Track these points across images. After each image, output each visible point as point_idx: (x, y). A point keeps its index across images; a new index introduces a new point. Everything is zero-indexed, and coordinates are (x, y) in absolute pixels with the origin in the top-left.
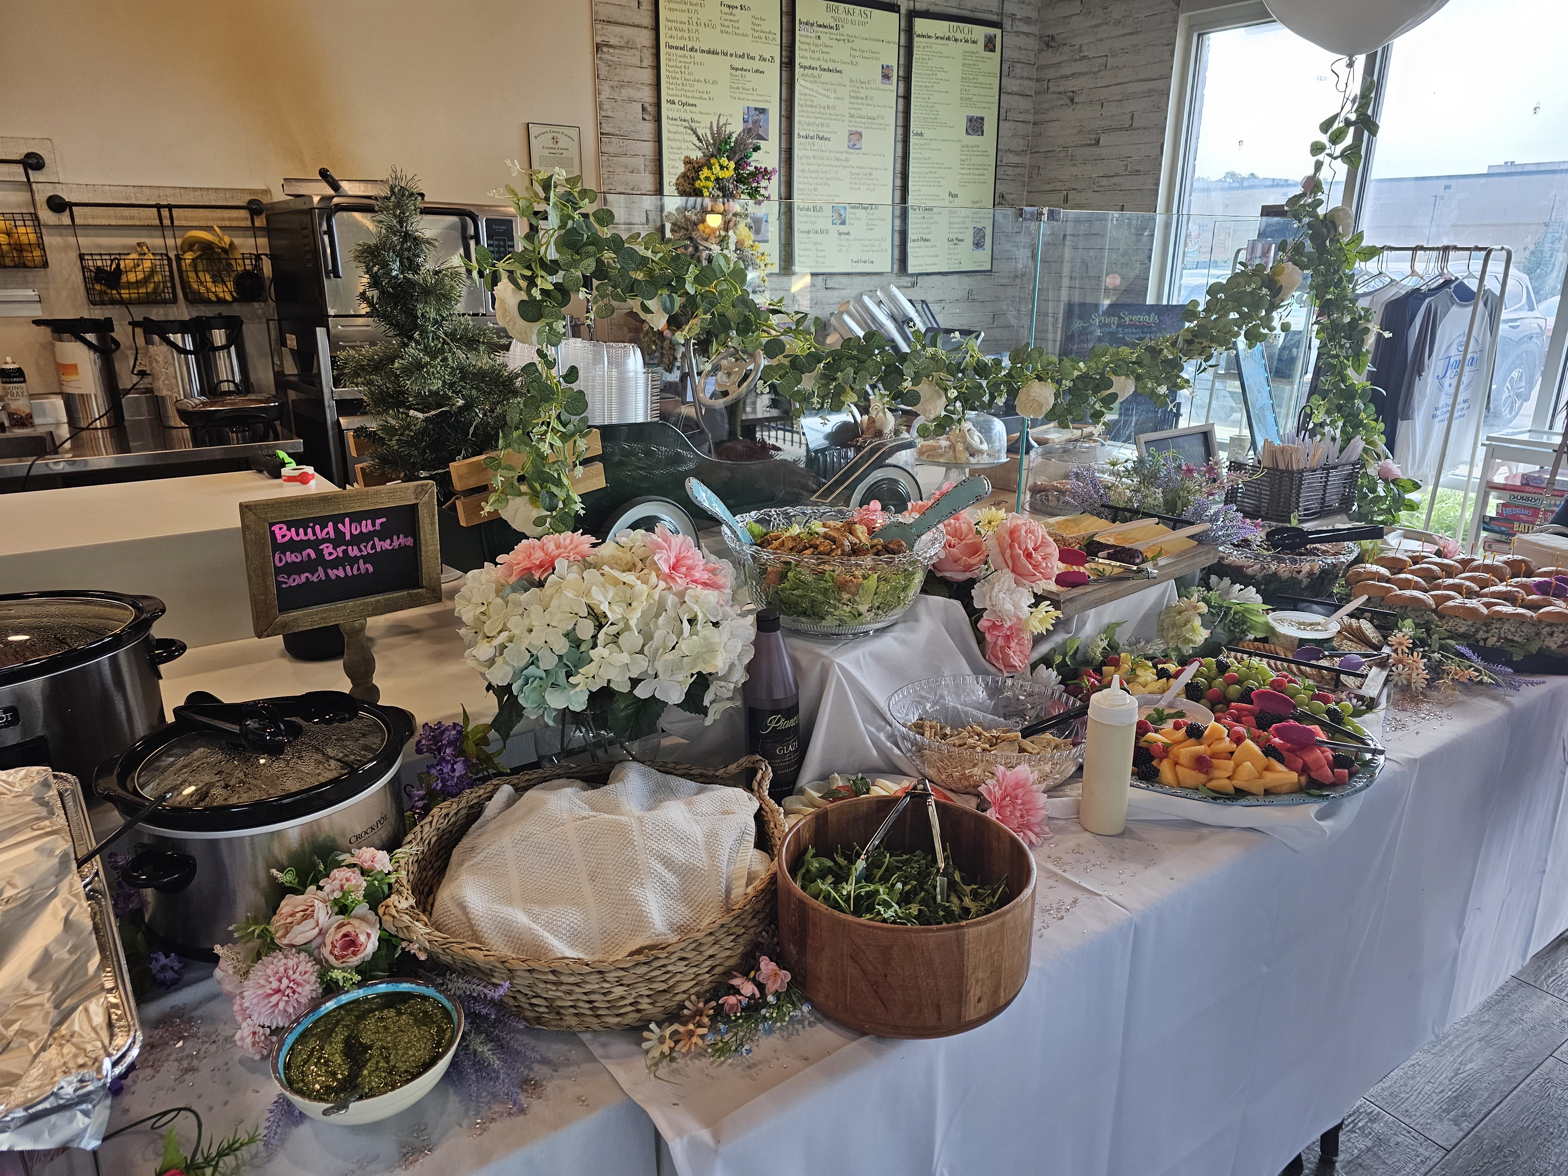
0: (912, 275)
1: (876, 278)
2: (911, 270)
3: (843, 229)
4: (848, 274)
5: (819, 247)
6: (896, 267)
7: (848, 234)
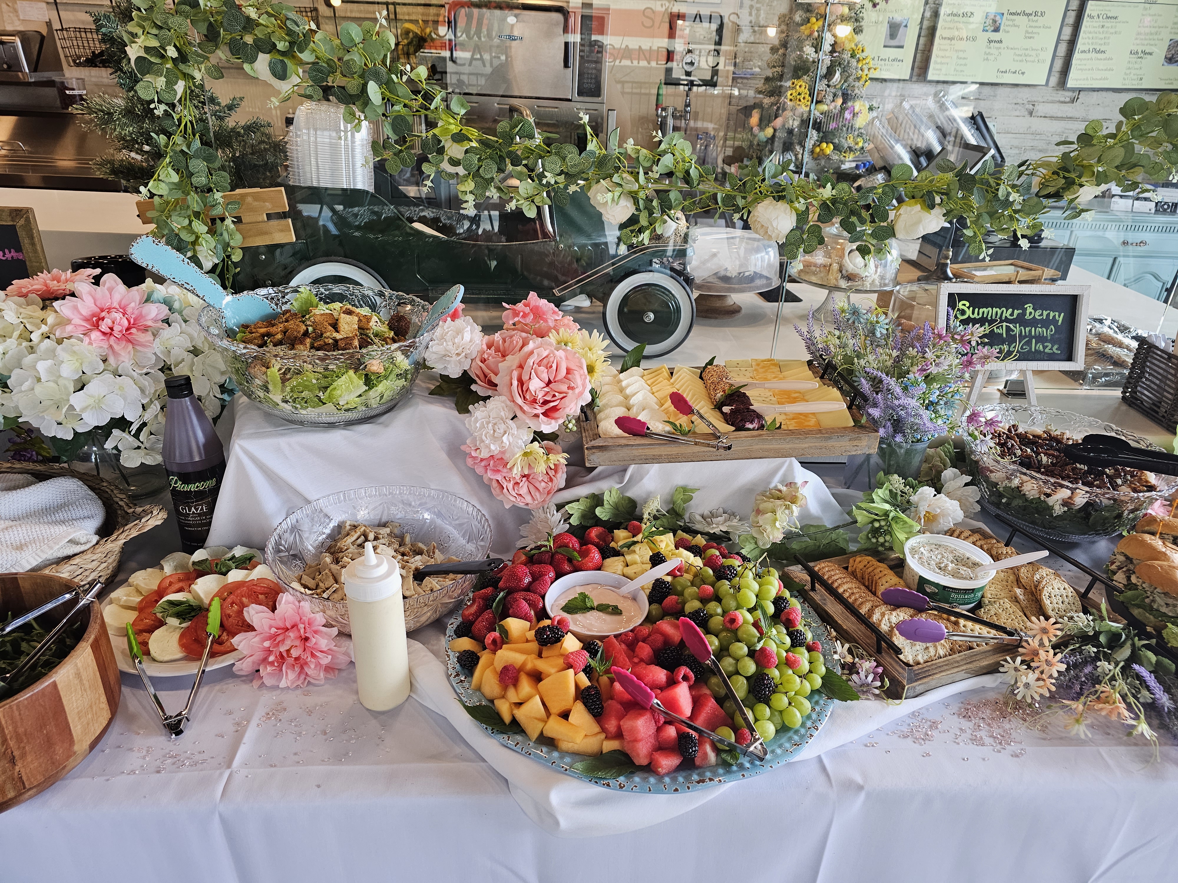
0: (1073, 90)
1: (1026, 89)
2: (1071, 83)
3: (996, 36)
4: (992, 84)
5: (961, 55)
6: (1054, 80)
7: (1001, 41)
